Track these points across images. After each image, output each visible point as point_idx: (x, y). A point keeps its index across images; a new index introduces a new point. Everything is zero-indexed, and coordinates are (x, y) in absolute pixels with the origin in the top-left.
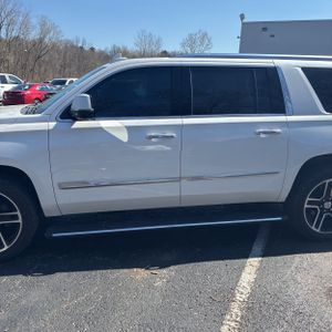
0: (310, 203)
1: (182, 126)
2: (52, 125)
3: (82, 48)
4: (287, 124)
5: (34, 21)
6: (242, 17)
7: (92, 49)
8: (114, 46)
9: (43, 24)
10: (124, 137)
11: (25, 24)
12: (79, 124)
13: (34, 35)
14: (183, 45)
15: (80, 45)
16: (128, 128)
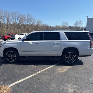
0: (66, 57)
1: (41, 42)
2: (21, 42)
3: (48, 26)
4: (60, 42)
5: (36, 20)
7: (50, 26)
9: (38, 21)
10: (32, 44)
11: (34, 21)
12: (25, 42)
13: (36, 24)
15: (47, 25)
16: (33, 42)
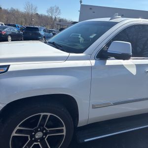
6: (81, 2)
7: (1, 8)
8: (12, 8)
14: (48, 11)
